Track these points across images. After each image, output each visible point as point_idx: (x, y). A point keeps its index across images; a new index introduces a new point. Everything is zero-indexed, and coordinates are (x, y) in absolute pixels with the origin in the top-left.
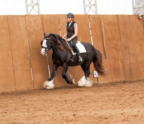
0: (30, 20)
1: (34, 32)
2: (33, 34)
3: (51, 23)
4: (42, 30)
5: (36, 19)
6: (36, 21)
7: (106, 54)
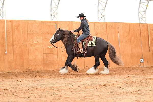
0: (98, 25)
1: (100, 33)
2: (99, 34)
3: (112, 28)
4: (106, 32)
5: (102, 25)
6: (102, 26)
7: (150, 49)
